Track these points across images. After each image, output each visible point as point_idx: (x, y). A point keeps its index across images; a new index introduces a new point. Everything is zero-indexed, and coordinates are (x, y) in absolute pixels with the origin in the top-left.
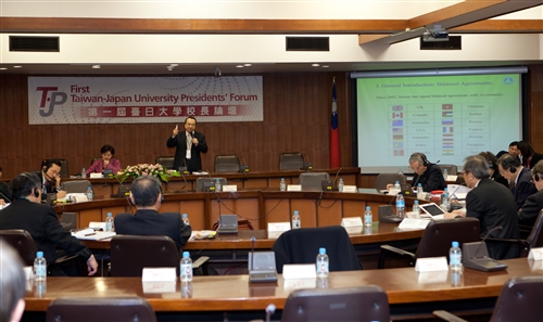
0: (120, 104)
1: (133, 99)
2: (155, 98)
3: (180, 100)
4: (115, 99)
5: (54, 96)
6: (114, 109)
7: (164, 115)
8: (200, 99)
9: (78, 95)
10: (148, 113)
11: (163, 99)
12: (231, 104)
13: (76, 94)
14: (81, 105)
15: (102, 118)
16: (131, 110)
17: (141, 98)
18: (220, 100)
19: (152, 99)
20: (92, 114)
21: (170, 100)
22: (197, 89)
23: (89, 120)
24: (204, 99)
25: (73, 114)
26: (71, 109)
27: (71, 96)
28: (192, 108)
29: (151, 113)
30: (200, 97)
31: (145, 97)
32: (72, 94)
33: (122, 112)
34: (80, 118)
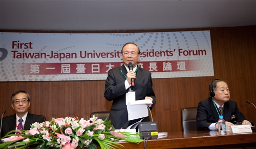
0: (64, 60)
1: (78, 55)
2: (102, 55)
4: (59, 56)
6: (58, 66)
8: (148, 54)
9: (20, 51)
10: (94, 70)
11: (109, 55)
12: (180, 60)
13: (17, 50)
14: (23, 61)
15: (45, 75)
16: (77, 67)
17: (87, 55)
18: (168, 55)
19: (98, 55)
20: (34, 71)
21: (117, 57)
22: (144, 45)
23: (30, 77)
24: (151, 54)
25: (14, 71)
26: (12, 66)
27: (12, 51)
28: (140, 64)
29: (97, 70)
30: (147, 53)
31: (91, 54)
32: (14, 50)
33: (67, 69)
34: (21, 76)
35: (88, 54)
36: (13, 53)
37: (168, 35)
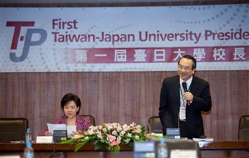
0: (118, 45)
1: (137, 37)
2: (170, 36)
3: (202, 38)
4: (111, 38)
5: (30, 33)
6: (111, 51)
8: (232, 36)
9: (62, 32)
10: (158, 57)
11: (178, 37)
13: (59, 31)
14: (66, 46)
15: (94, 64)
16: (134, 53)
17: (148, 36)
19: (164, 37)
20: (81, 59)
21: (189, 39)
22: (228, 22)
23: (76, 66)
24: (238, 36)
25: (55, 59)
26: (52, 52)
27: (53, 33)
28: (221, 49)
29: (162, 57)
30: (232, 33)
31: (154, 35)
32: (54, 31)
33: (122, 56)
34: (64, 64)
35: (150, 35)
36: (54, 35)
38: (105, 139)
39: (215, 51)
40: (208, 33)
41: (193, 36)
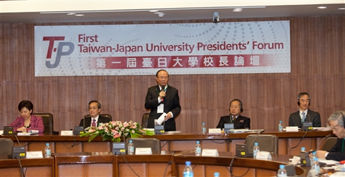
0: (130, 54)
1: (145, 48)
2: (169, 47)
3: (195, 49)
4: (123, 49)
6: (123, 59)
7: (178, 66)
8: (219, 47)
9: (86, 44)
10: (161, 64)
11: (177, 48)
12: (254, 53)
13: (84, 43)
14: (89, 55)
15: (111, 69)
16: (143, 61)
17: (153, 47)
18: (241, 49)
19: (165, 48)
20: (101, 66)
21: (185, 50)
22: (215, 36)
23: (97, 71)
24: (223, 47)
25: (81, 66)
26: (79, 60)
28: (210, 58)
29: (164, 64)
30: (218, 45)
31: (158, 46)
32: (80, 44)
33: (133, 63)
34: (88, 70)
35: (155, 47)
36: (80, 47)
37: (242, 25)
38: (110, 133)
39: (205, 59)
40: (200, 45)
41: (188, 47)
